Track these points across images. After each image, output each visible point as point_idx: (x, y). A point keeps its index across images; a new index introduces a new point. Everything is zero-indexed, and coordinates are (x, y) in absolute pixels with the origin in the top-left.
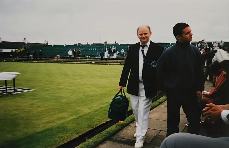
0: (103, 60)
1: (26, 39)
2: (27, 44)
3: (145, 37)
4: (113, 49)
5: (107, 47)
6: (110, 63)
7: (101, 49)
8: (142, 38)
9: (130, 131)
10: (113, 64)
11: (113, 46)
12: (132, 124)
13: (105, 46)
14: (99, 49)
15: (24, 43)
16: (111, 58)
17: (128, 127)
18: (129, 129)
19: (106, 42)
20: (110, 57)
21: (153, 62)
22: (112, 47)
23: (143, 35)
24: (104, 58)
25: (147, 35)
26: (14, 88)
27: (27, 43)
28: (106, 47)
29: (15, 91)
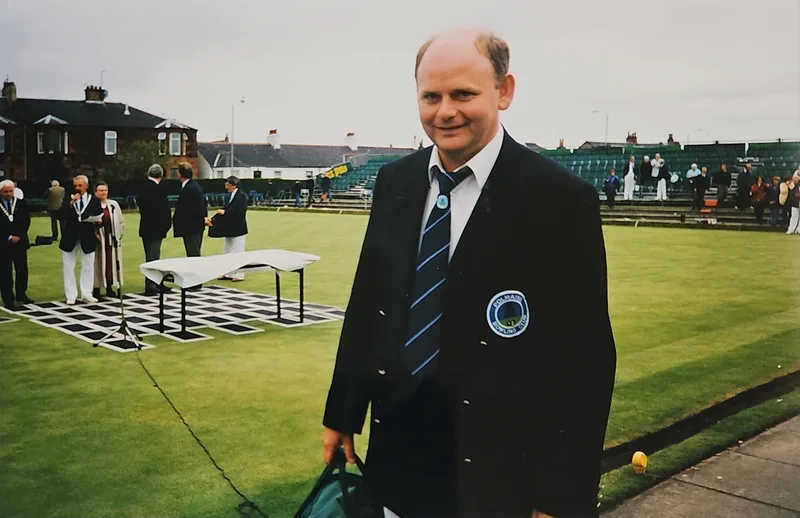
0: (616, 208)
1: (353, 134)
2: (355, 151)
3: (459, 120)
4: (657, 163)
5: (633, 157)
6: (643, 220)
7: (610, 165)
8: (438, 122)
9: (674, 500)
10: (652, 225)
11: (658, 155)
12: (687, 473)
13: (628, 152)
14: (602, 165)
15: (347, 149)
16: (646, 199)
17: (669, 484)
18: (669, 493)
19: (632, 139)
20: (642, 197)
21: (497, 301)
22: (651, 158)
23: (446, 99)
24: (617, 199)
25: (471, 106)
26: (302, 305)
27: (356, 149)
28: (630, 159)
29: (302, 316)
